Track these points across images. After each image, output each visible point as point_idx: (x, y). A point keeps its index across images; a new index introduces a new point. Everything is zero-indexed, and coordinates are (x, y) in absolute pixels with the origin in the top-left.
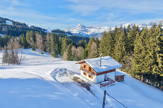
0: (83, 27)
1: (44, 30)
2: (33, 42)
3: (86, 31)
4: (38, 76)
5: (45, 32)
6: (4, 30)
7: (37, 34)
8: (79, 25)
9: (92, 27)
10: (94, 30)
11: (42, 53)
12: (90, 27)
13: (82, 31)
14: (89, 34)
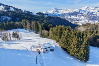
0: (56, 9)
1: (32, 13)
2: (25, 25)
3: (58, 12)
4: (26, 48)
5: (32, 14)
6: (9, 14)
7: (27, 22)
8: (54, 8)
9: (62, 9)
10: (63, 11)
11: (30, 31)
12: (60, 10)
13: (55, 12)
14: (60, 14)
